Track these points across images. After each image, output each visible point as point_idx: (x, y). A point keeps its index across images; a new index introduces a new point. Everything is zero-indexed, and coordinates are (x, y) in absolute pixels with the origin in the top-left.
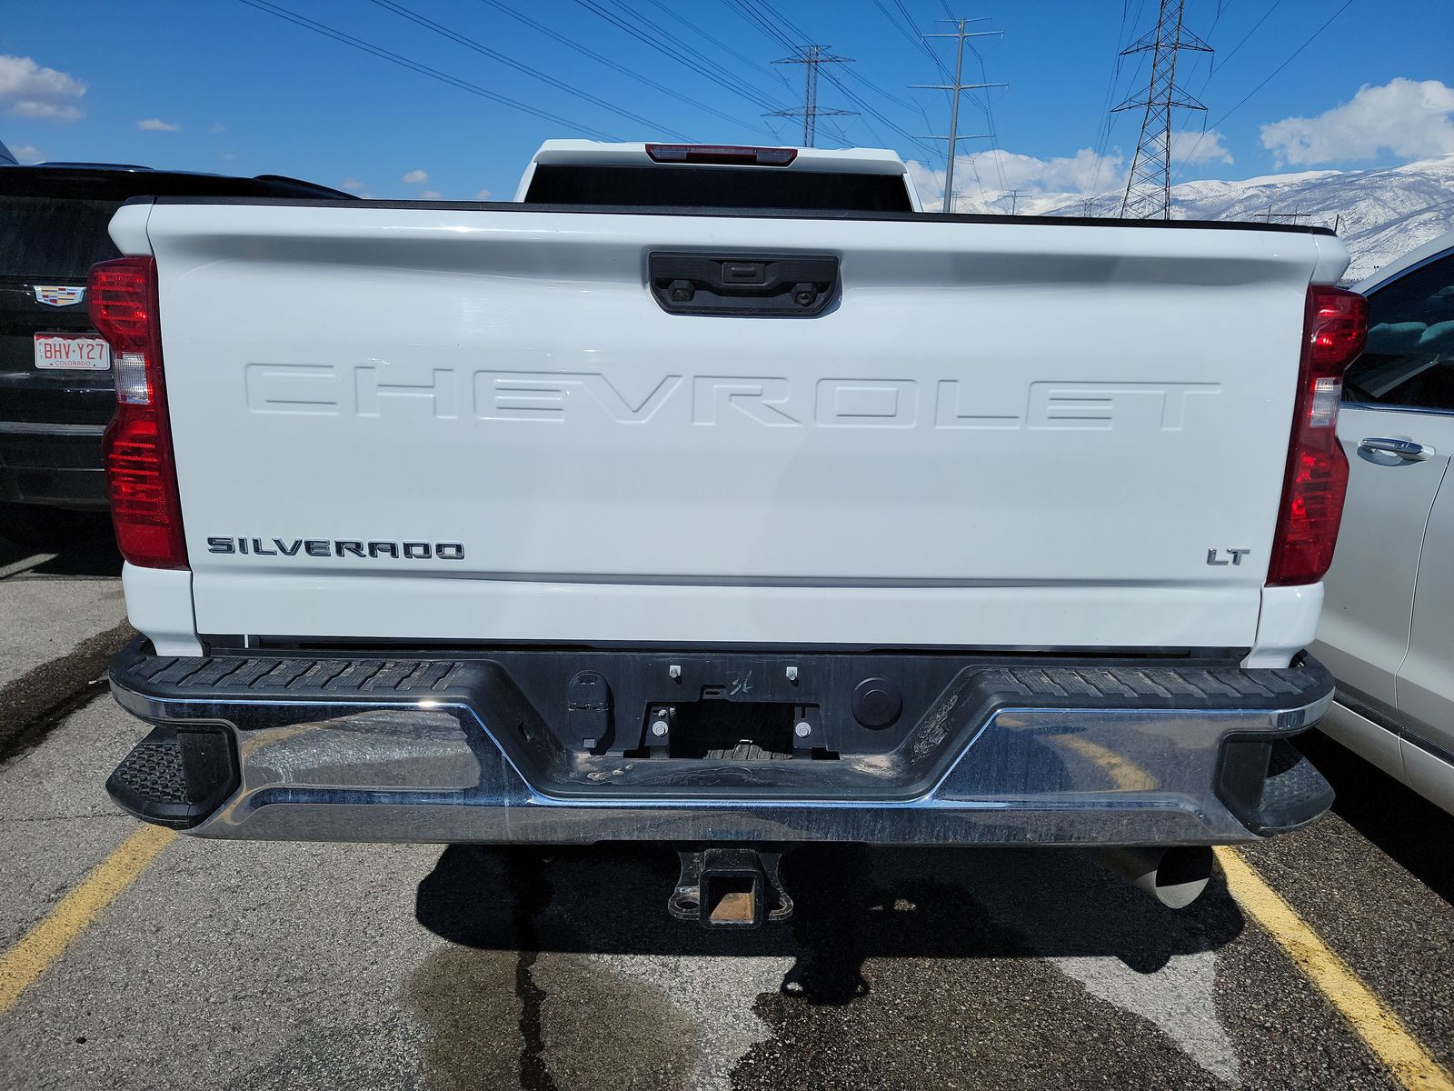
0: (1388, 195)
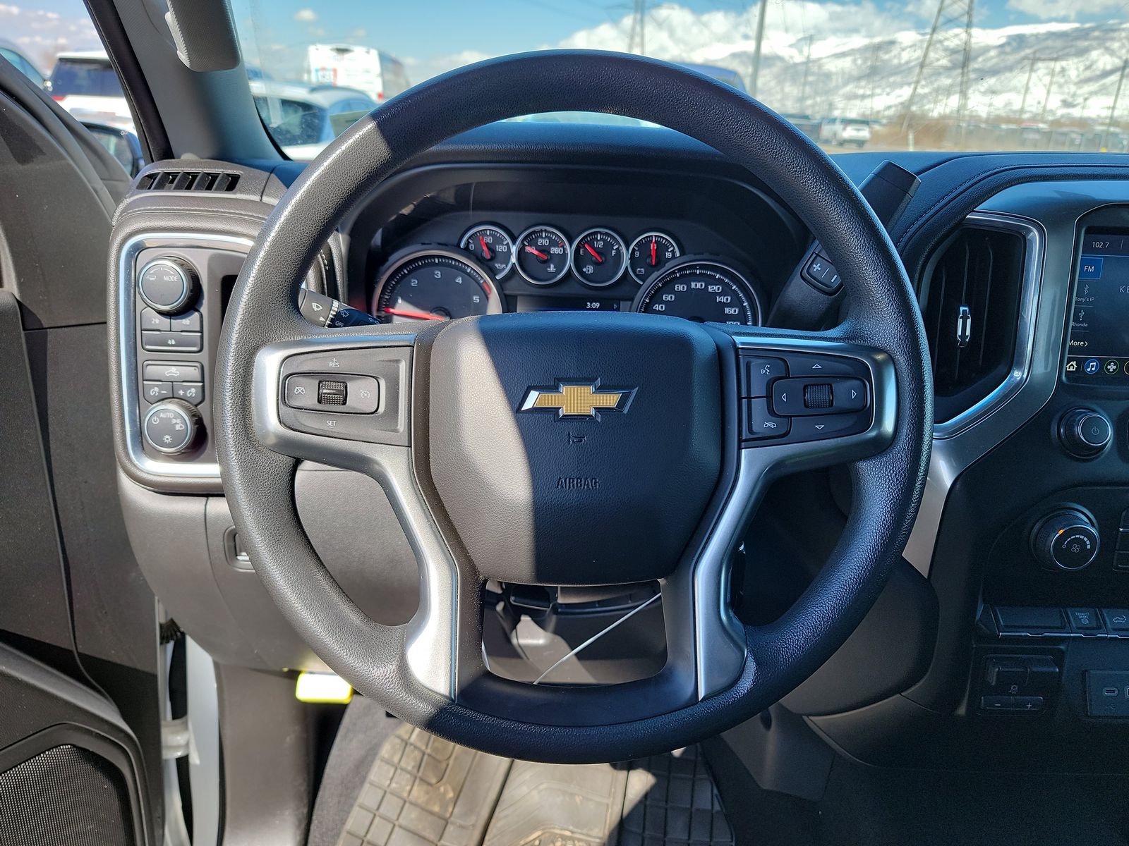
0: (1116, 45)
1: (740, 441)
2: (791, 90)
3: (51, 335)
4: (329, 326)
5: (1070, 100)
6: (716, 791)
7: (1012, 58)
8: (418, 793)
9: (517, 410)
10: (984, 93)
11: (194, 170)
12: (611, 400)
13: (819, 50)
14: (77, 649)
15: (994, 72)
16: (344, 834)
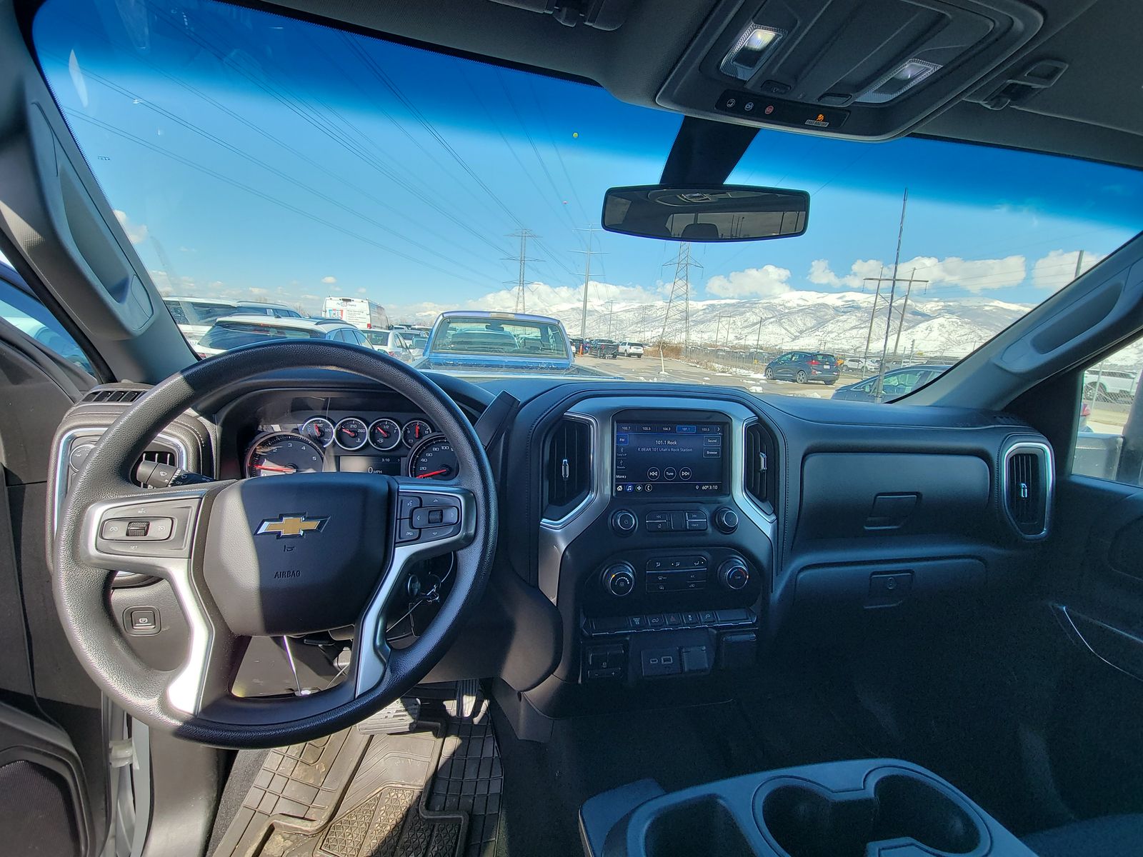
1: (395, 543)
2: (604, 328)
3: (28, 488)
4: (172, 485)
5: (739, 336)
6: (496, 744)
7: (709, 316)
8: (299, 772)
9: (255, 534)
10: (698, 332)
11: (125, 390)
12: (313, 525)
13: (616, 308)
14: (36, 695)
15: (702, 322)
16: (241, 808)
